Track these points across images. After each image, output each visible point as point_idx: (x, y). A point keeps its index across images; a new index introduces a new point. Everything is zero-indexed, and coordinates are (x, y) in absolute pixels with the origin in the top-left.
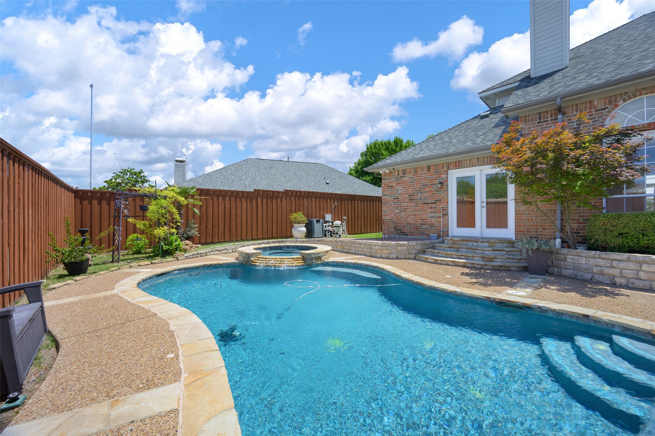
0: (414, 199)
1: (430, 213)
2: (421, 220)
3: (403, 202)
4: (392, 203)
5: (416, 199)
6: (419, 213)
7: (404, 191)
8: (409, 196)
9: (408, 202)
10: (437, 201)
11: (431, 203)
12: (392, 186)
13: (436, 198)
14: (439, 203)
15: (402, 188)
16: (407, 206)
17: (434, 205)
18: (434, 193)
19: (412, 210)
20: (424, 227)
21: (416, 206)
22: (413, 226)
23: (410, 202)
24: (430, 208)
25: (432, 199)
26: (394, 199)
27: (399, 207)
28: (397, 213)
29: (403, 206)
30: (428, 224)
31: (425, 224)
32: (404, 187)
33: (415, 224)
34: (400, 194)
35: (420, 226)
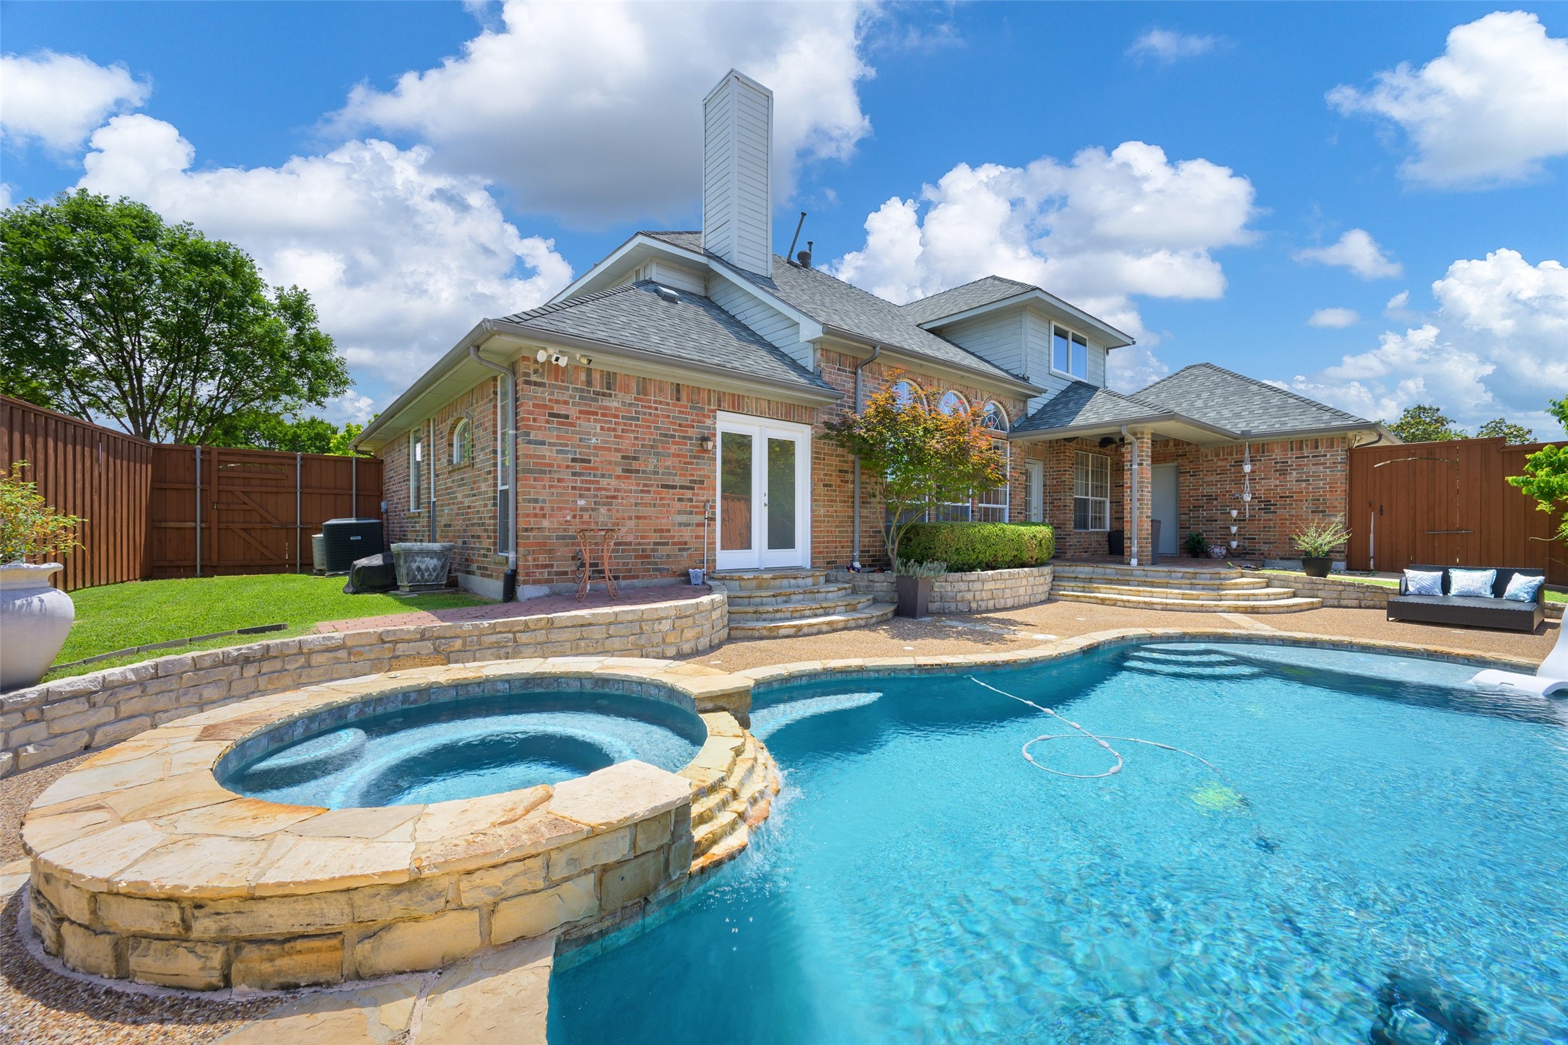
0: (637, 471)
1: (680, 512)
2: (655, 531)
3: (603, 476)
4: (566, 475)
5: (644, 472)
6: (649, 511)
7: (607, 442)
8: (623, 457)
9: (618, 477)
10: (695, 482)
11: (682, 487)
12: (567, 417)
13: (693, 475)
14: (699, 488)
15: (602, 428)
16: (617, 490)
17: (688, 494)
18: (688, 460)
19: (633, 501)
20: (663, 551)
21: (642, 491)
22: (635, 550)
23: (627, 478)
24: (680, 500)
25: (684, 475)
26: (574, 460)
27: (589, 489)
28: (583, 509)
29: (605, 489)
30: (674, 544)
31: (666, 544)
32: (609, 429)
33: (639, 544)
34: (596, 448)
35: (653, 550)
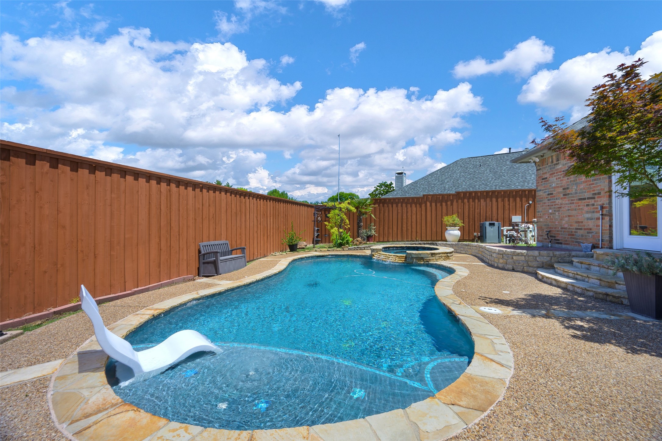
0: (569, 194)
1: (587, 212)
2: (576, 222)
3: (557, 199)
4: (546, 201)
5: (571, 194)
6: (574, 213)
7: (557, 184)
8: (564, 189)
9: (562, 198)
10: (595, 194)
11: (588, 198)
12: (546, 178)
13: (594, 190)
14: (598, 197)
15: (556, 179)
16: (561, 204)
17: (592, 202)
18: (591, 183)
19: (567, 208)
20: (580, 232)
21: (571, 203)
22: (568, 232)
23: (565, 198)
24: (588, 205)
25: (590, 192)
26: (548, 195)
27: (552, 205)
28: (551, 214)
29: (557, 205)
30: (585, 229)
31: (581, 229)
32: (559, 178)
33: (570, 229)
34: (555, 188)
35: (576, 232)
